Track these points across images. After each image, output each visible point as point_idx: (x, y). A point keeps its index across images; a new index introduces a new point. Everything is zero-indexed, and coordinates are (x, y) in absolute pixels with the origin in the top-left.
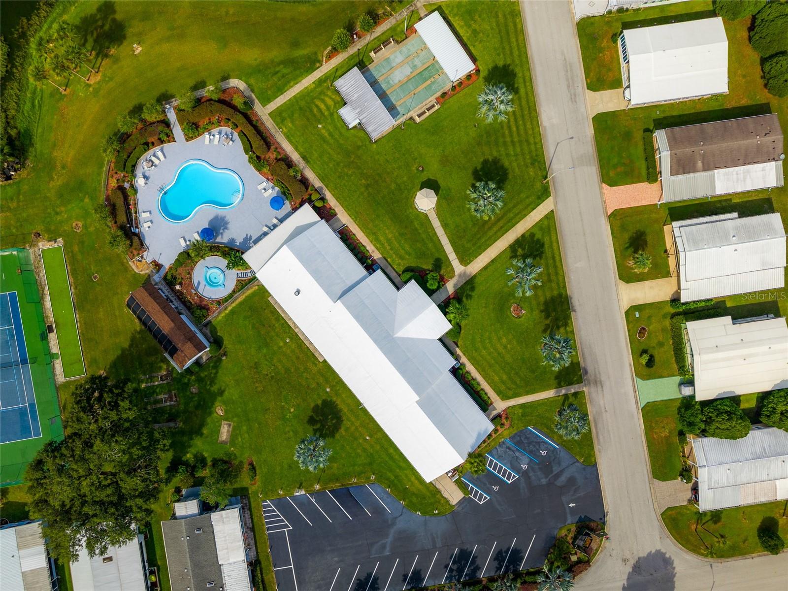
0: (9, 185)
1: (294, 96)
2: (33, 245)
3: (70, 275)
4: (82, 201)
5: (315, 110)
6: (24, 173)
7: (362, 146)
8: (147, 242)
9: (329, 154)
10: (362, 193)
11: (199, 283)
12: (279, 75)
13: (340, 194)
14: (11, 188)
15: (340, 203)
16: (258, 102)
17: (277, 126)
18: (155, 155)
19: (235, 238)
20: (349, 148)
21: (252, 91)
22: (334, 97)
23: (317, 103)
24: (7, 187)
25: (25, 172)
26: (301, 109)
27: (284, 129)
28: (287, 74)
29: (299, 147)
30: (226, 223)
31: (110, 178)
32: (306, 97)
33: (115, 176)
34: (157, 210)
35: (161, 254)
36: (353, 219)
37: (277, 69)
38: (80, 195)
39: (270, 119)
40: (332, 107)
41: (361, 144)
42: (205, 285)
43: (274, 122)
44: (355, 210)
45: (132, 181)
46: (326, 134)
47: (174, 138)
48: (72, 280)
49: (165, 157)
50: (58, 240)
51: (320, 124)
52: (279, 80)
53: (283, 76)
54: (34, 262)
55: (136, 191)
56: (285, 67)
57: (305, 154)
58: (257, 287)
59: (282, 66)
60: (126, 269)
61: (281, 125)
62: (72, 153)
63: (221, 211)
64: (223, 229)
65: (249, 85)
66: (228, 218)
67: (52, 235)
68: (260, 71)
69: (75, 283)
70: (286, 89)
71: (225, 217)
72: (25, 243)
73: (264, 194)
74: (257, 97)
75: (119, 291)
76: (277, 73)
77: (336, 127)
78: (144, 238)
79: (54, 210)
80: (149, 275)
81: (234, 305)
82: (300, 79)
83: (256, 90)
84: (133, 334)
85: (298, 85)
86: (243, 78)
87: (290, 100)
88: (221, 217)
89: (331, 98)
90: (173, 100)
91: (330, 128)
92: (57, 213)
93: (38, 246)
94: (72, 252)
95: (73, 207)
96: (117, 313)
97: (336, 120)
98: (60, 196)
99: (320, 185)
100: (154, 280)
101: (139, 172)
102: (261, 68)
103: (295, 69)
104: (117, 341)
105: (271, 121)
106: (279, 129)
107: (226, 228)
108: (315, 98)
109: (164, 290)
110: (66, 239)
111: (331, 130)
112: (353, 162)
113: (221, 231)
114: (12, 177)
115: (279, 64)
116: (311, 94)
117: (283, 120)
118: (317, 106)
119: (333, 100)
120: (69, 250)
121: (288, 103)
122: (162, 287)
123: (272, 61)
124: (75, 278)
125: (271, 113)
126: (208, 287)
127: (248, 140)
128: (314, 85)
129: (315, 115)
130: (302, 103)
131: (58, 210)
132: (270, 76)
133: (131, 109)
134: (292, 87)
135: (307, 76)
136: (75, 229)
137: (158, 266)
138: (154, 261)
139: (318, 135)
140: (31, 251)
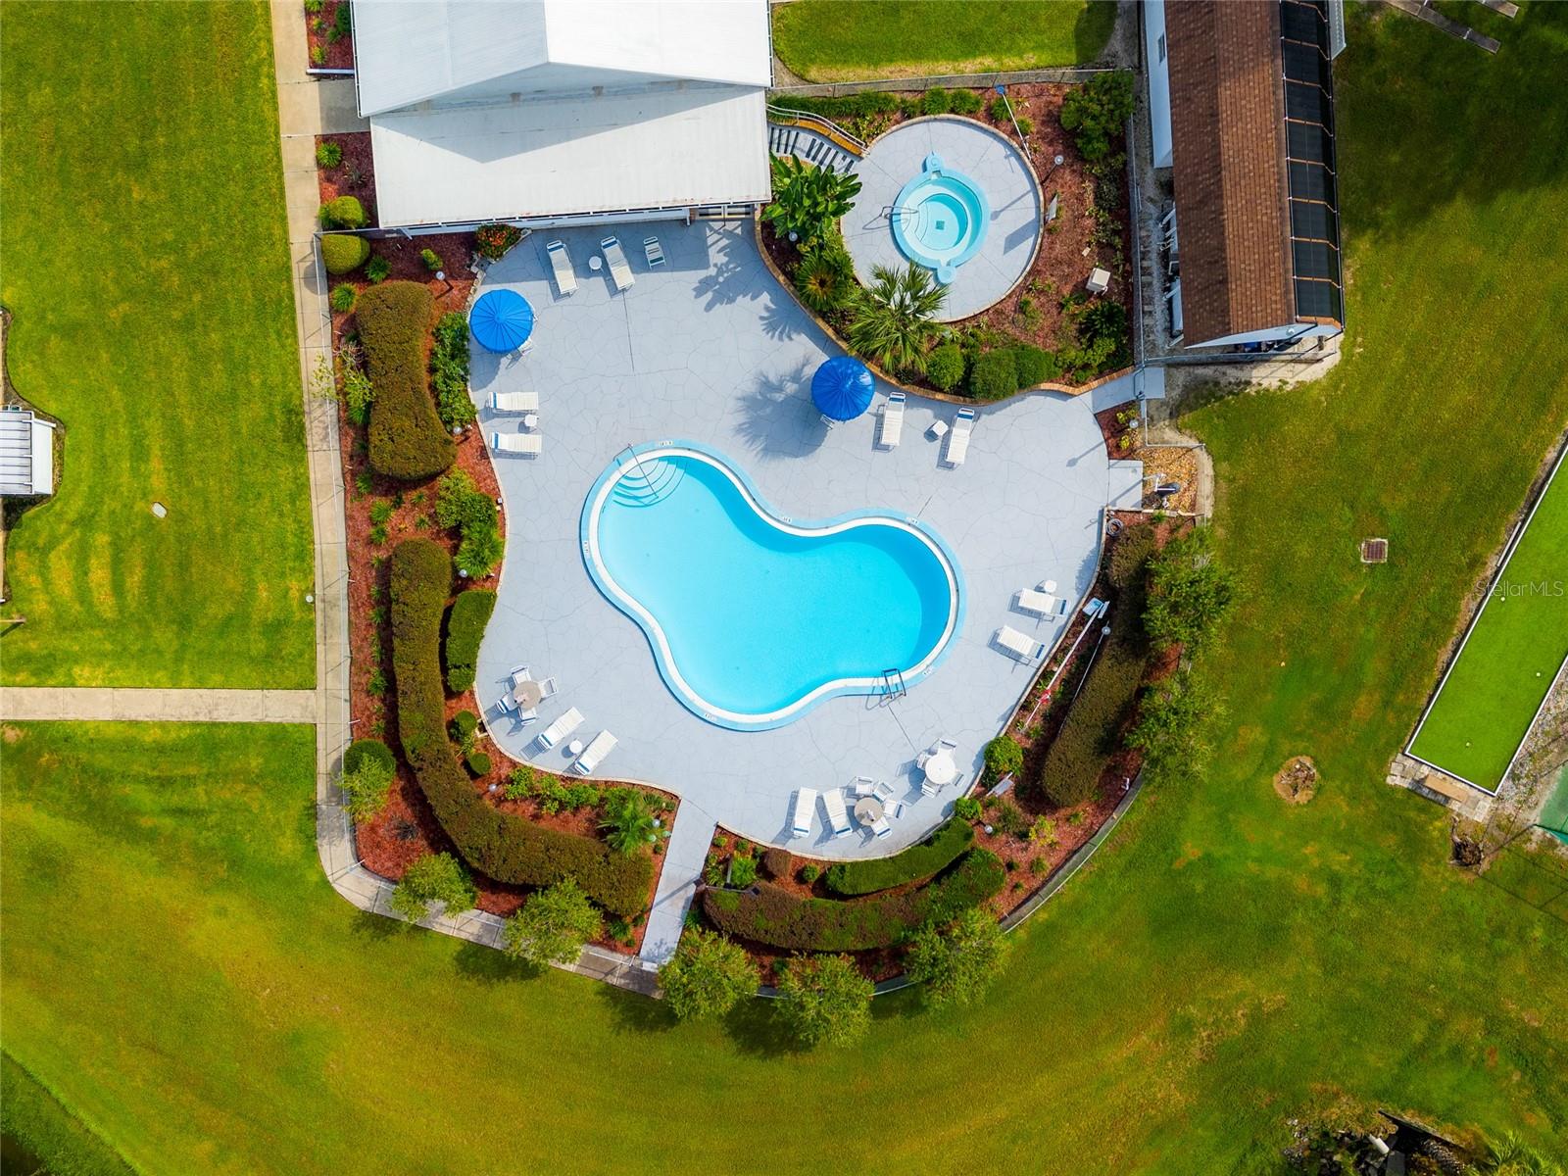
0: (1425, 1110)
1: (176, 685)
2: (1511, 833)
3: (1461, 624)
4: (1208, 860)
5: (134, 580)
6: (1342, 1115)
7: (53, 328)
8: (1085, 543)
9: (193, 384)
10: (172, 150)
11: (1012, 241)
12: (175, 800)
13: (255, 204)
14: (1428, 1092)
15: (279, 169)
16: (321, 754)
17: (312, 624)
18: (828, 832)
19: (760, 326)
20: (104, 356)
21: (312, 811)
22: (34, 581)
23: (111, 601)
24: (1440, 1106)
25: (1334, 1112)
26: (184, 623)
27: (294, 593)
28: (148, 781)
29: (288, 486)
30: (751, 403)
31: (1048, 864)
32: (134, 648)
33: (1021, 858)
34: (962, 630)
35: (1072, 463)
36: (272, 78)
37: (168, 823)
38: (1199, 888)
39: (320, 667)
40: (64, 546)
41: (54, 339)
42: (995, 215)
43: (312, 645)
44: (239, 102)
45: (978, 796)
46: (156, 465)
47: (715, 845)
48: (1468, 604)
49: (794, 798)
50: (1405, 784)
51: (151, 517)
52: (189, 781)
53: (165, 783)
54: (1552, 768)
55: (989, 753)
56: (138, 812)
57: (281, 447)
58: (813, 73)
59: (146, 822)
60: (1238, 500)
61: (297, 616)
62: (1115, 1056)
63: (741, 463)
64: (780, 389)
65: (310, 839)
66: (732, 417)
67: (1412, 814)
68: (236, 864)
69: (1467, 583)
70: (185, 733)
71: (739, 429)
72: (1534, 861)
73: (535, 407)
74: (313, 777)
75: (1328, 438)
76: (180, 812)
77: (102, 465)
78: (1087, 563)
79: (1336, 903)
80: (1174, 413)
81: (944, 68)
82: (111, 732)
83: (297, 806)
84: (1401, 237)
85: (132, 714)
86: (313, 878)
87: (201, 684)
88: (754, 438)
89: (47, 582)
90: (614, 980)
91: (125, 479)
92: (1335, 882)
93: (1494, 814)
94: (1387, 704)
95: (1258, 860)
96: (1398, 358)
97: (84, 488)
98: (1273, 936)
99: (307, 293)
100: (1169, 385)
101: (928, 814)
102: (222, 870)
103: (104, 778)
104: (1476, 254)
105: (320, 657)
106: (311, 607)
107: (766, 385)
108: (105, 623)
109: (1159, 319)
110: (1371, 765)
111: (126, 465)
112: (130, 294)
113: (791, 388)
114: (1393, 1129)
115: (151, 836)
116: (108, 646)
117: (275, 629)
118: (118, 589)
119: (43, 570)
120: (1391, 717)
121: (217, 678)
122: (1160, 338)
123: (168, 862)
124: (1448, 601)
125: (300, 687)
126: (990, 202)
127: (444, 633)
128: (77, 670)
129: (151, 564)
130: (164, 637)
131: (1321, 890)
132: (213, 819)
133: (788, 1056)
134: (163, 725)
135: (82, 723)
136: (1308, 777)
137: (1114, 426)
138: (1116, 452)
139: (189, 483)
140: (1534, 817)
